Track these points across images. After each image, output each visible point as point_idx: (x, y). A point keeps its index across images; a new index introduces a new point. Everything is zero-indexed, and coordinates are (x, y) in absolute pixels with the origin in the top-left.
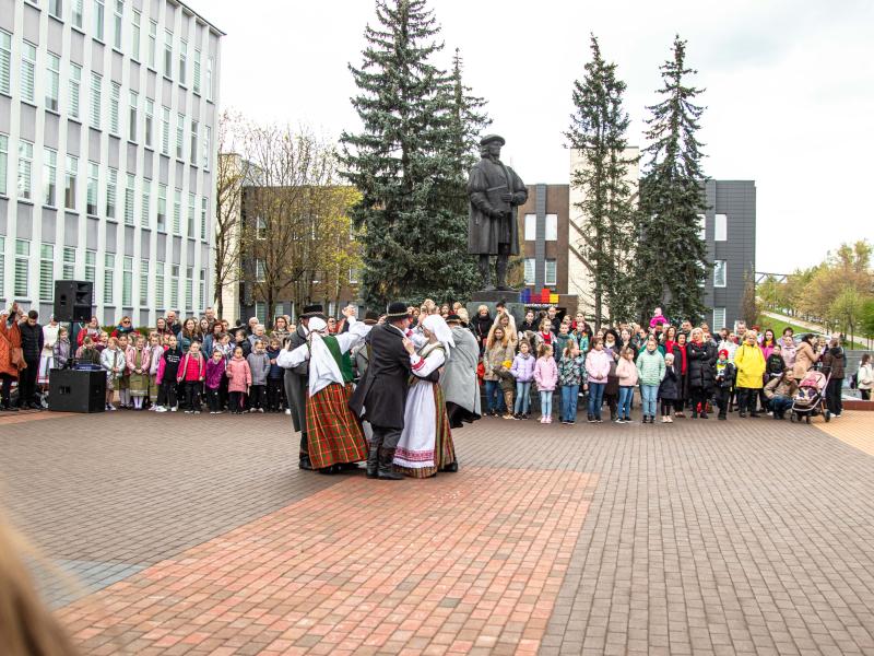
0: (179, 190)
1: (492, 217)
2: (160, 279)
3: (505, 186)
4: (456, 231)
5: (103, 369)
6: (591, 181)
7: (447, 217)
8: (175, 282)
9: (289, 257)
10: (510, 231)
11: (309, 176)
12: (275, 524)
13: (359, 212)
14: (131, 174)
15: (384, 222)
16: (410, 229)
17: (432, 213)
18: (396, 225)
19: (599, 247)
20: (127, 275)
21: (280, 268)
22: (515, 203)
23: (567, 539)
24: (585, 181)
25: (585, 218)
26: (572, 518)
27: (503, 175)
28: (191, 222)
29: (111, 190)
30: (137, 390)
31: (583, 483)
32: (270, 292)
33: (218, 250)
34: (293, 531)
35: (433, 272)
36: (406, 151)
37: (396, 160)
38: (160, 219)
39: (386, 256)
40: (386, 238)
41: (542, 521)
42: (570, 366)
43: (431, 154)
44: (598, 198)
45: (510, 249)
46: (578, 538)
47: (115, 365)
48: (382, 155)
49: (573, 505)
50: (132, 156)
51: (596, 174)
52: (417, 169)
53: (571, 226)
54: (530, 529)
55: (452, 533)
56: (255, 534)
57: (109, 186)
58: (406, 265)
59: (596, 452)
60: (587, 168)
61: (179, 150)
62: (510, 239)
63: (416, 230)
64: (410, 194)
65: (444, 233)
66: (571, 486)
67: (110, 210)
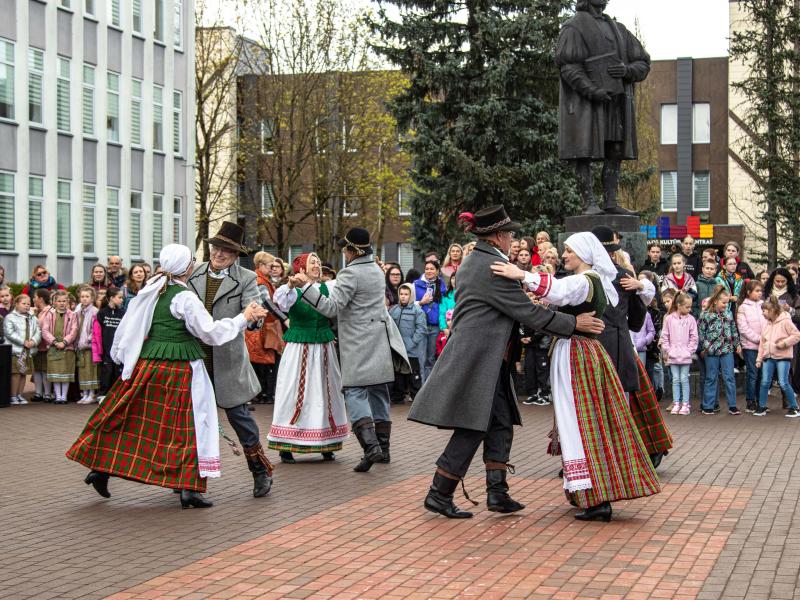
0: (138, 79)
1: (595, 102)
2: (112, 213)
3: (614, 53)
4: (551, 130)
5: (7, 343)
6: (758, 48)
7: (536, 109)
8: (136, 217)
9: (306, 177)
10: (623, 122)
11: (332, 56)
12: (218, 570)
13: (405, 106)
14: (66, 58)
15: (442, 119)
16: (480, 129)
17: (514, 105)
18: (460, 124)
19: (772, 149)
20: (63, 207)
21: (292, 194)
22: (631, 79)
23: (682, 591)
24: (749, 49)
25: (749, 105)
26: (697, 557)
27: (611, 36)
28: (157, 127)
29: (35, 82)
30: (59, 374)
31: (723, 504)
32: (280, 230)
33: (201, 169)
34: (244, 581)
35: (517, 193)
36: (472, 12)
37: (458, 26)
38: (111, 123)
39: (446, 171)
40: (444, 143)
41: (647, 563)
42: (718, 324)
43: (511, 15)
44: (770, 72)
45: (623, 149)
46: (701, 589)
47: (27, 338)
48: (437, 20)
49: (702, 537)
50: (65, 30)
51: (765, 37)
52: (488, 38)
53: (731, 121)
54: (624, 575)
55: (497, 582)
56: (184, 586)
57: (32, 76)
58: (476, 184)
59: (752, 457)
60: (753, 29)
61: (137, 20)
62: (624, 134)
63: (490, 131)
64: (479, 77)
65: (532, 134)
66: (703, 508)
67: (34, 111)
